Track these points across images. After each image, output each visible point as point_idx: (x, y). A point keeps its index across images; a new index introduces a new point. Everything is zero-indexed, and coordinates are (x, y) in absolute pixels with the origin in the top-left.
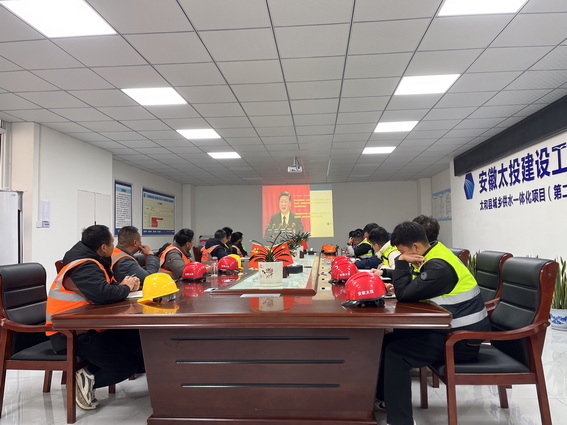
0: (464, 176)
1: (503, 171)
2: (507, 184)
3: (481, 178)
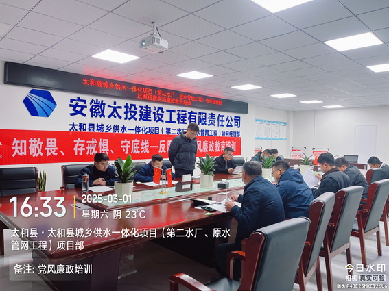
2: (120, 117)
3: (74, 103)
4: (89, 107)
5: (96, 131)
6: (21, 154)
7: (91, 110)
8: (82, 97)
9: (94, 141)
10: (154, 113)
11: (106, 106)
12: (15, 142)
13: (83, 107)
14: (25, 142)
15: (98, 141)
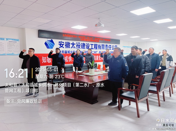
0: (46, 39)
2: (75, 48)
3: (60, 43)
4: (65, 44)
5: (67, 53)
6: (45, 62)
7: (66, 45)
8: (63, 41)
9: (67, 57)
10: (86, 46)
11: (70, 44)
12: (43, 58)
13: (63, 45)
14: (46, 58)
15: (68, 57)
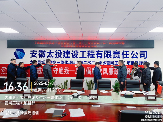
0: (16, 49)
1: (50, 52)
2: (53, 57)
3: (32, 52)
4: (38, 53)
